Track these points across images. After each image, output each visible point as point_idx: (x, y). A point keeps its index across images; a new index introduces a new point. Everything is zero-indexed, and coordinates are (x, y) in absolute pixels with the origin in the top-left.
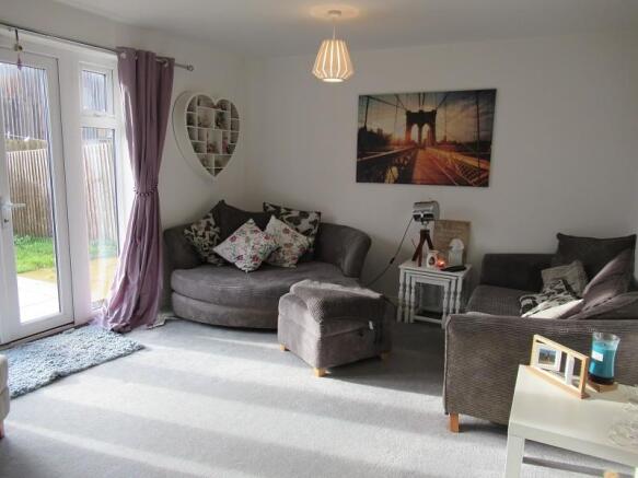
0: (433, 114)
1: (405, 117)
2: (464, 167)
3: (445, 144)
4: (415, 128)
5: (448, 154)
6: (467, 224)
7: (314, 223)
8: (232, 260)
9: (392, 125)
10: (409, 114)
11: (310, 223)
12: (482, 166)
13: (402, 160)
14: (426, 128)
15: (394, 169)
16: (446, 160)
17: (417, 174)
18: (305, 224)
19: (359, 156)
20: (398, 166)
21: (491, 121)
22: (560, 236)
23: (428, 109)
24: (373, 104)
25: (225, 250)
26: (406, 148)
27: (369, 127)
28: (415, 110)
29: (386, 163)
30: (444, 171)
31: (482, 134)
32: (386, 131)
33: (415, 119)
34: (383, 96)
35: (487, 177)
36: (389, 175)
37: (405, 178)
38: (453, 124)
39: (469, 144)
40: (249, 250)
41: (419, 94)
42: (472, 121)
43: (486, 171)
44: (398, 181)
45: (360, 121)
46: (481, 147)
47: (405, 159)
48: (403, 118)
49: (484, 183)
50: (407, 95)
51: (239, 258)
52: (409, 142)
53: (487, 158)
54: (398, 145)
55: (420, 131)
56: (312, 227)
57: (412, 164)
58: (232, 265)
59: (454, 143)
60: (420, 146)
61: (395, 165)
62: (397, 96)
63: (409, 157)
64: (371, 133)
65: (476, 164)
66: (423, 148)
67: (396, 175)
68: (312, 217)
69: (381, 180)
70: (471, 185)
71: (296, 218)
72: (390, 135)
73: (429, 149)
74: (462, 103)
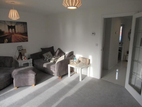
2: (23, 38)
3: (18, 33)
4: (11, 29)
5: (19, 35)
6: (25, 50)
10: (8, 26)
12: (26, 38)
13: (8, 37)
14: (13, 30)
15: (7, 40)
16: (19, 37)
17: (13, 40)
20: (8, 39)
21: (27, 28)
23: (13, 25)
26: (9, 34)
28: (10, 25)
29: (5, 37)
30: (19, 39)
31: (26, 31)
33: (10, 27)
35: (28, 40)
36: (5, 41)
37: (10, 41)
38: (19, 29)
39: (23, 33)
41: (10, 22)
42: (23, 28)
43: (27, 38)
44: (8, 42)
46: (26, 34)
47: (9, 37)
49: (27, 41)
50: (7, 21)
52: (9, 33)
53: (27, 36)
54: (7, 33)
59: (20, 33)
60: (12, 34)
61: (6, 38)
62: (4, 21)
63: (10, 37)
65: (25, 37)
67: (7, 41)
70: (24, 42)
72: (4, 31)
73: (15, 34)
74: (21, 24)
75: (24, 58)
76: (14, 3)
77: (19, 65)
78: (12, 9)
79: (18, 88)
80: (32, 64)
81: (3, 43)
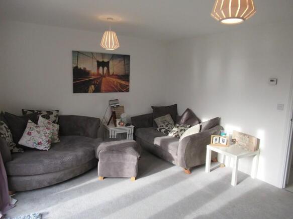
0: (108, 62)
1: (96, 63)
2: (121, 85)
3: (113, 75)
4: (101, 68)
5: (114, 80)
6: (123, 107)
9: (90, 66)
10: (98, 62)
11: (55, 116)
12: (127, 84)
13: (96, 82)
14: (106, 68)
15: (93, 86)
16: (114, 82)
17: (103, 88)
18: (52, 117)
19: (74, 80)
20: (94, 85)
21: (129, 67)
22: (152, 107)
23: (106, 60)
24: (81, 56)
26: (98, 77)
27: (79, 67)
28: (101, 60)
29: (90, 83)
30: (114, 86)
31: (127, 72)
32: (88, 69)
33: (101, 64)
34: (85, 52)
35: (129, 88)
36: (90, 89)
37: (98, 90)
38: (115, 67)
39: (122, 75)
41: (102, 54)
42: (123, 67)
43: (128, 86)
44: (94, 92)
45: (73, 63)
46: (126, 77)
47: (97, 81)
49: (127, 91)
50: (97, 53)
52: (98, 74)
53: (128, 81)
54: (94, 75)
55: (103, 70)
56: (55, 118)
57: (100, 84)
59: (117, 75)
60: (103, 76)
61: (93, 84)
62: (92, 53)
63: (99, 81)
64: (80, 69)
65: (125, 83)
66: (105, 77)
67: (94, 89)
68: (55, 113)
69: (86, 91)
70: (123, 92)
71: (46, 115)
72: (90, 71)
73: (107, 77)
74: (119, 59)
75: (119, 123)
76: (112, 19)
77: (110, 134)
78: (108, 30)
79: (104, 178)
80: (132, 135)
81: (87, 92)
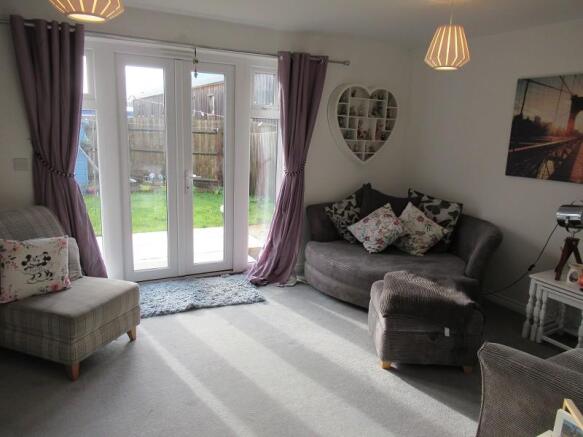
1: (569, 103)
7: (454, 214)
8: (361, 240)
9: (552, 113)
10: (575, 98)
11: (450, 213)
13: (560, 155)
15: (550, 164)
17: (577, 171)
18: (444, 215)
19: (510, 148)
20: (555, 159)
24: (533, 89)
25: (357, 229)
26: (566, 139)
27: (526, 115)
29: (545, 153)
32: (544, 119)
34: (546, 78)
36: (543, 169)
37: (562, 174)
40: (376, 232)
44: (553, 177)
45: (515, 108)
47: (565, 152)
48: (568, 103)
50: (575, 76)
51: (367, 239)
52: (572, 132)
54: (557, 135)
56: (451, 218)
57: (572, 159)
58: (360, 244)
61: (552, 159)
62: (562, 78)
63: (569, 151)
64: (528, 120)
67: (551, 171)
68: (453, 208)
69: (532, 174)
71: (436, 207)
72: (551, 123)
81: (535, 176)
